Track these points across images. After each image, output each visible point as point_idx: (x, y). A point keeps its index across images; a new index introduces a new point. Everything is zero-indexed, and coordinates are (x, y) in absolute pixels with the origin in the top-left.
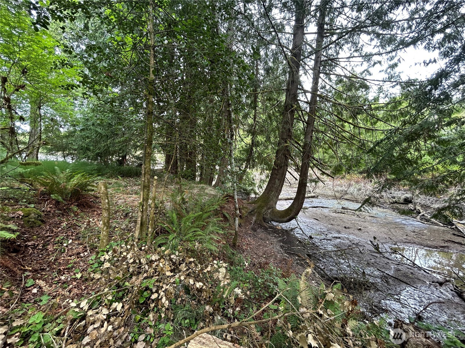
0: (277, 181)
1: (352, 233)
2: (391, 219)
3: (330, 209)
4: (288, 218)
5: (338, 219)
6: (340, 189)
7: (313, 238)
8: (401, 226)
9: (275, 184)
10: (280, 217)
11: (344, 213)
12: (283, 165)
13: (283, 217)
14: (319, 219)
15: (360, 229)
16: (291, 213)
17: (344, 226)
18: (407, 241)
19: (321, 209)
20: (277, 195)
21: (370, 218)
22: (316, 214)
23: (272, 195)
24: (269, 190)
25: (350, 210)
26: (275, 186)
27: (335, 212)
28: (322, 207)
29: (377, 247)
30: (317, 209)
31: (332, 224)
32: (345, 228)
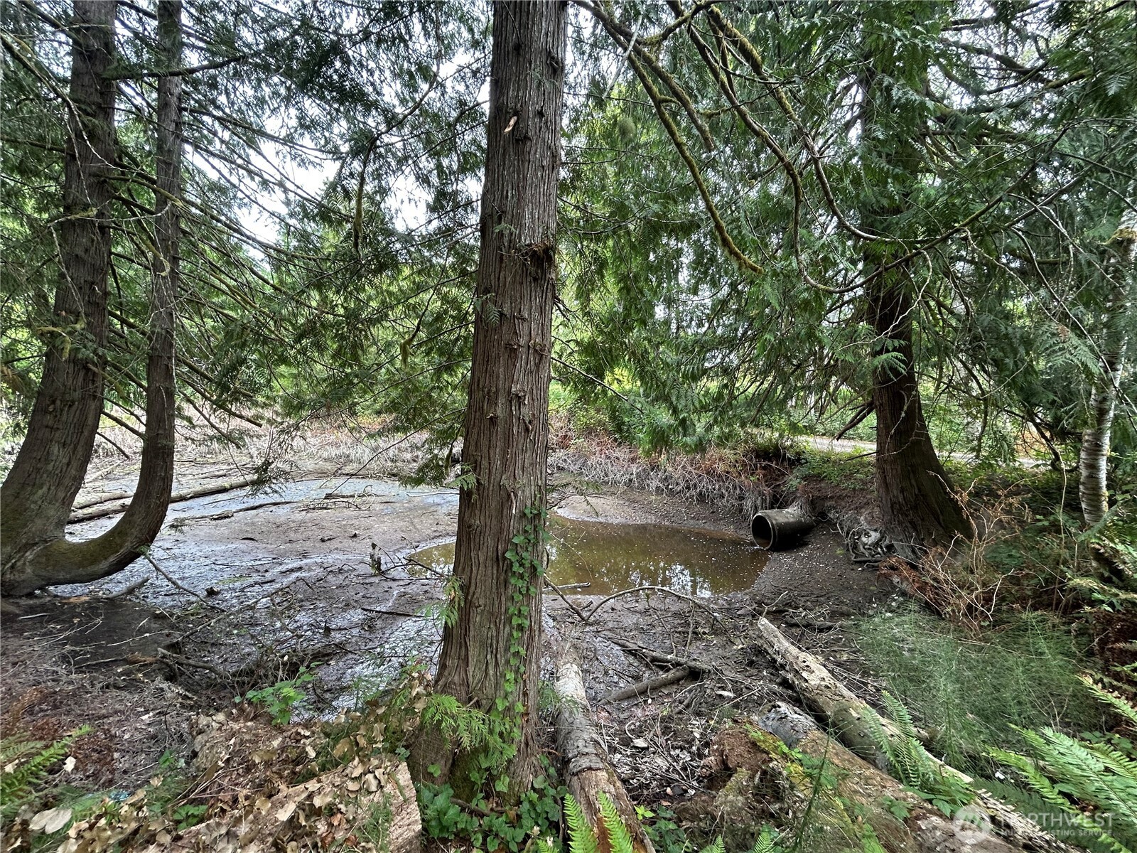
0: (55, 449)
1: (337, 549)
2: (419, 499)
3: (295, 505)
4: (112, 559)
5: (310, 524)
6: (334, 452)
7: (217, 593)
8: (431, 509)
9: (47, 461)
10: (81, 565)
11: (326, 508)
12: (77, 395)
13: (94, 561)
14: (257, 537)
15: (355, 536)
16: (125, 541)
17: (320, 537)
18: (437, 534)
19: (273, 508)
20: (61, 495)
21: (382, 506)
22: (253, 524)
23: (35, 497)
24: (23, 485)
25: (343, 497)
26: (50, 467)
27: (308, 509)
28: (275, 504)
29: (377, 564)
30: (260, 510)
31: (290, 542)
32: (323, 540)
